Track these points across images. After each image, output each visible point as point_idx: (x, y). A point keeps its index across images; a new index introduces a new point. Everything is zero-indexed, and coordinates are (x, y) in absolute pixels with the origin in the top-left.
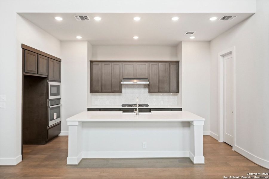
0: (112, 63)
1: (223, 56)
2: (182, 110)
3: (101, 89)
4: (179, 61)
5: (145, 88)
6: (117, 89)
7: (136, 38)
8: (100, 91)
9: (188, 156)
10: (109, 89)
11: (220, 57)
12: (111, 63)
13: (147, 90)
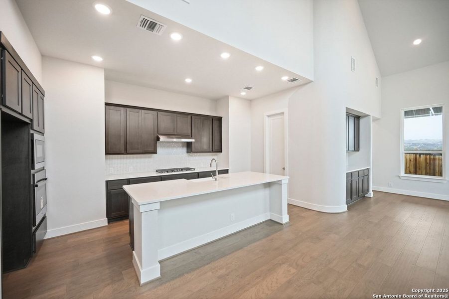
0: (143, 111)
1: (269, 116)
2: (230, 171)
3: (126, 149)
4: (222, 117)
5: (183, 146)
6: (149, 149)
7: (188, 80)
8: (123, 152)
9: (269, 218)
10: (138, 149)
11: (266, 117)
12: (140, 111)
13: (185, 150)
